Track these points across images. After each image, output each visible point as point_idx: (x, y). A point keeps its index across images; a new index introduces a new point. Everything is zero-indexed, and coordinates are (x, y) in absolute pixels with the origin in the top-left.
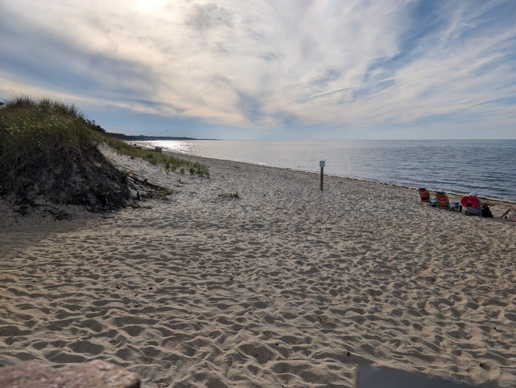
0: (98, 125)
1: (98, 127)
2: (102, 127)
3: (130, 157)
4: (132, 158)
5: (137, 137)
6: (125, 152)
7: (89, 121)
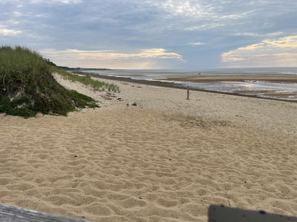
0: (51, 61)
1: (52, 63)
2: (53, 63)
3: (71, 81)
4: (73, 81)
5: (76, 68)
6: (68, 78)
7: (46, 59)
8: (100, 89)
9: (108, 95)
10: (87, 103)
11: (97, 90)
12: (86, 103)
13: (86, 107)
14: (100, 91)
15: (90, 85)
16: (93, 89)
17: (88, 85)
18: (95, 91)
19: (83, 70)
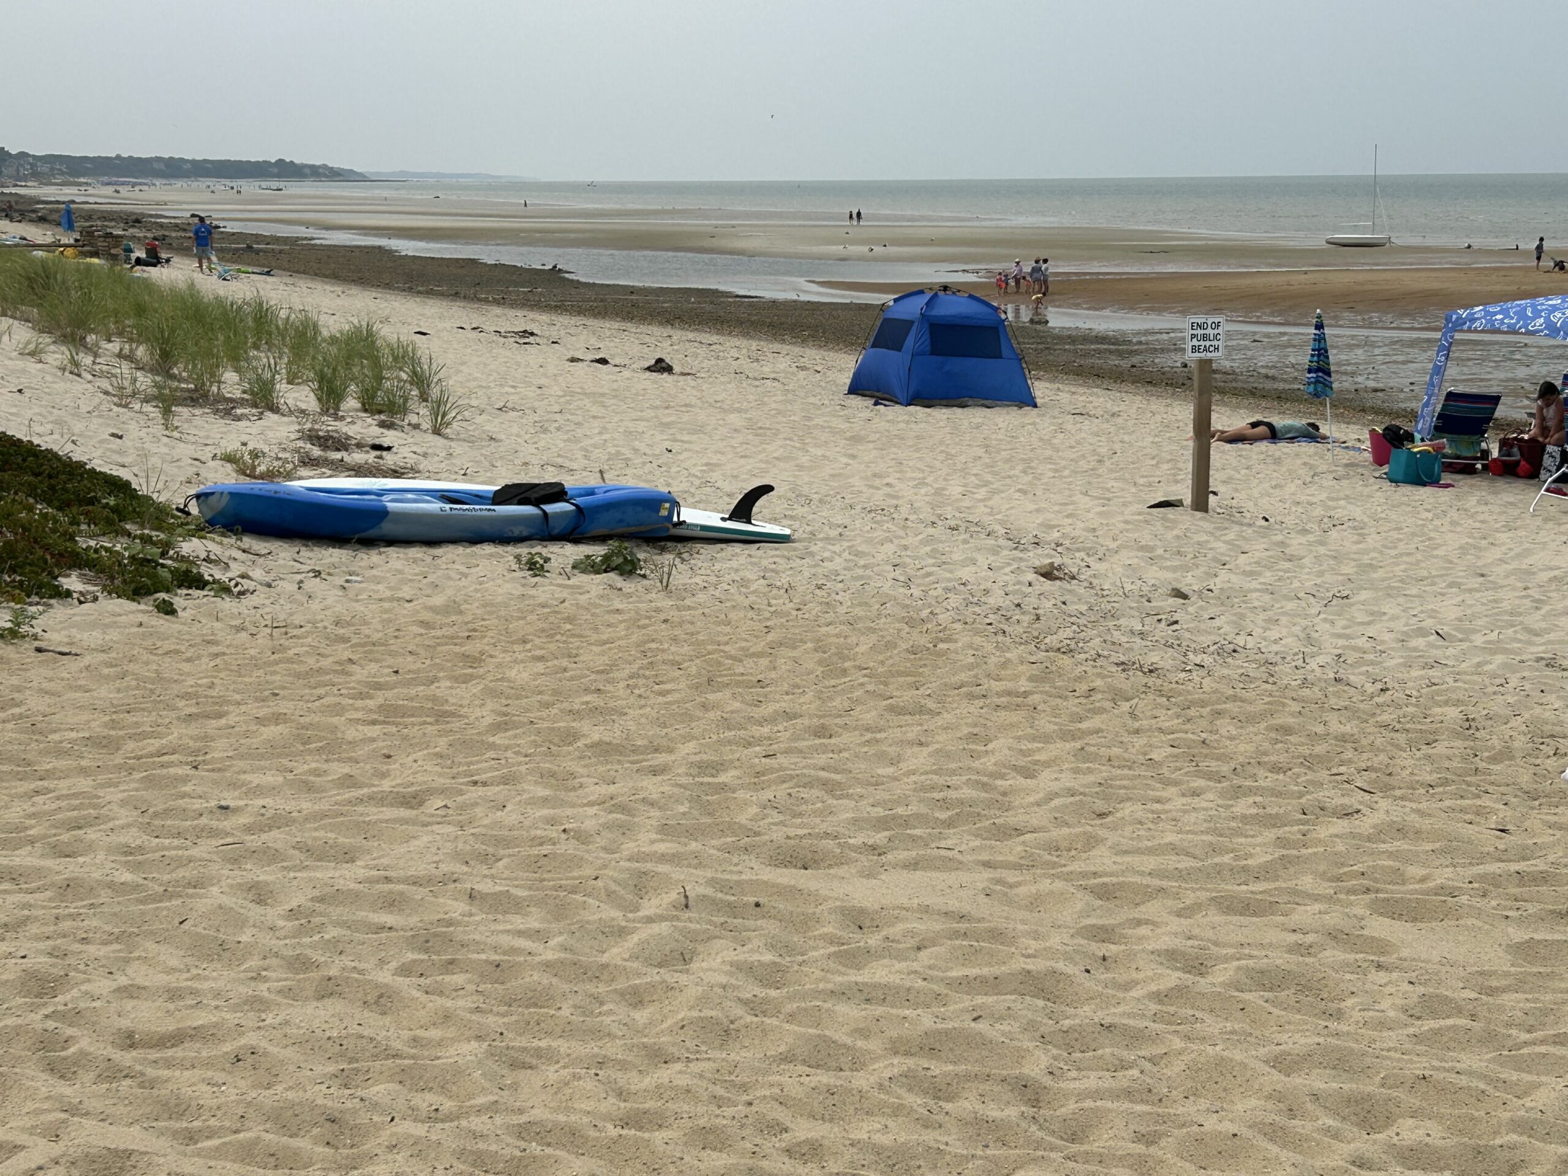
8: (231, 383)
9: (316, 452)
10: (83, 542)
11: (198, 398)
12: (72, 538)
13: (72, 582)
14: (226, 408)
15: (114, 347)
16: (145, 381)
17: (91, 338)
18: (167, 412)
19: (36, 175)
